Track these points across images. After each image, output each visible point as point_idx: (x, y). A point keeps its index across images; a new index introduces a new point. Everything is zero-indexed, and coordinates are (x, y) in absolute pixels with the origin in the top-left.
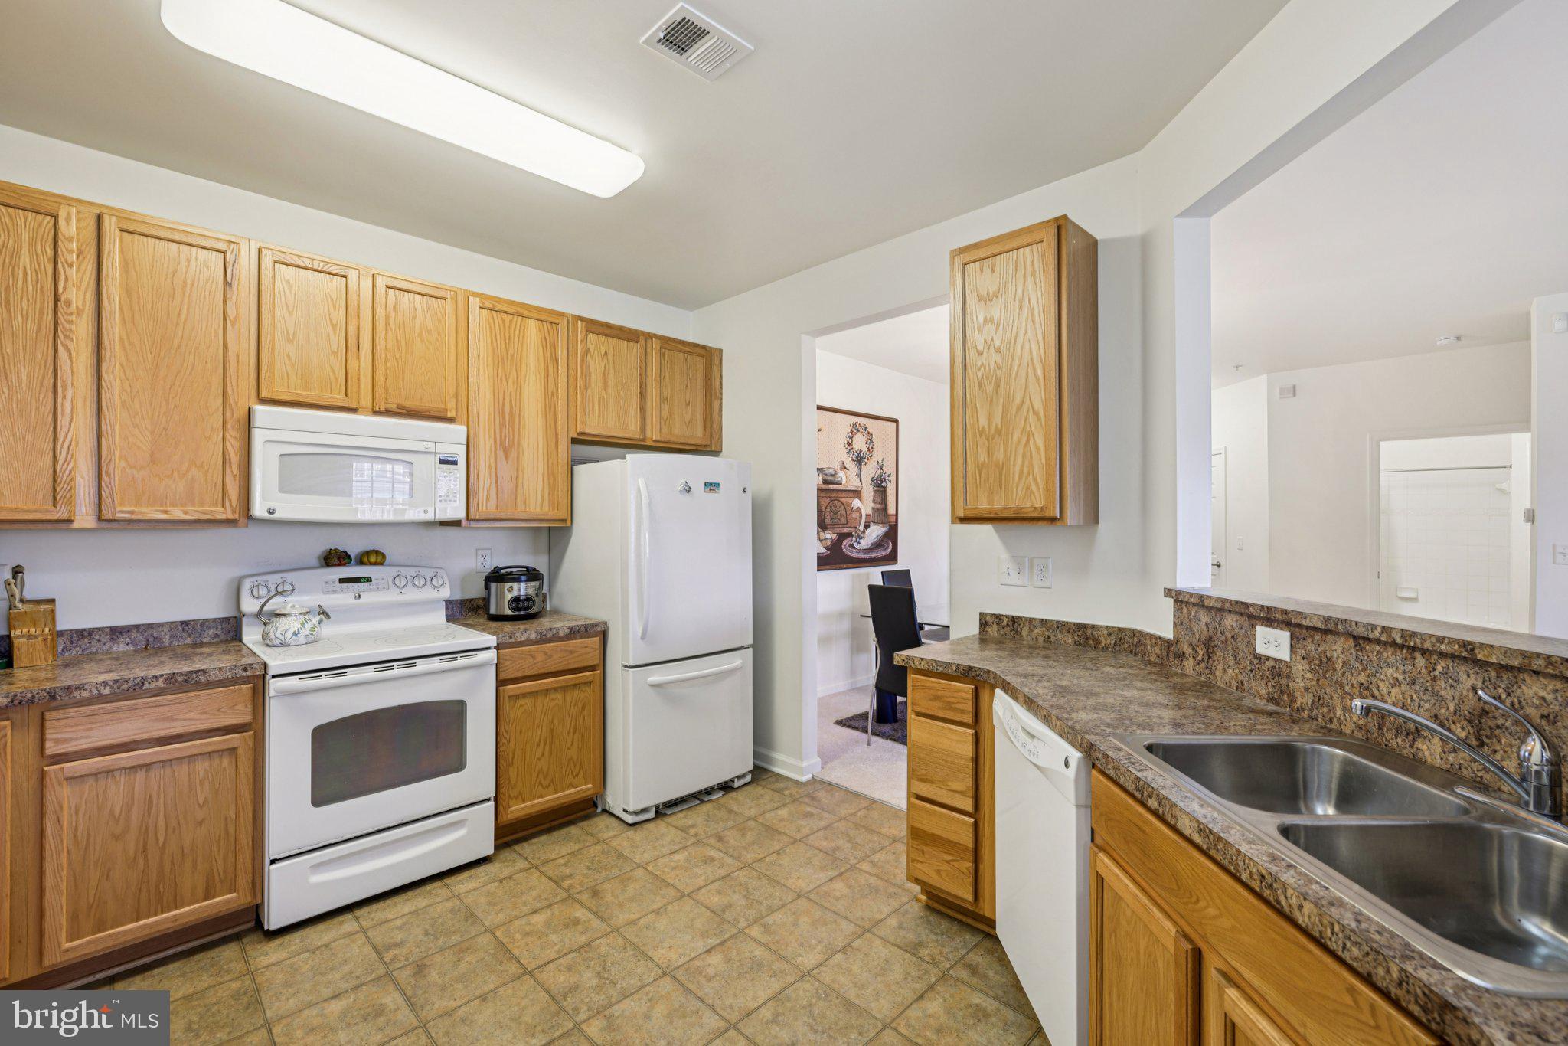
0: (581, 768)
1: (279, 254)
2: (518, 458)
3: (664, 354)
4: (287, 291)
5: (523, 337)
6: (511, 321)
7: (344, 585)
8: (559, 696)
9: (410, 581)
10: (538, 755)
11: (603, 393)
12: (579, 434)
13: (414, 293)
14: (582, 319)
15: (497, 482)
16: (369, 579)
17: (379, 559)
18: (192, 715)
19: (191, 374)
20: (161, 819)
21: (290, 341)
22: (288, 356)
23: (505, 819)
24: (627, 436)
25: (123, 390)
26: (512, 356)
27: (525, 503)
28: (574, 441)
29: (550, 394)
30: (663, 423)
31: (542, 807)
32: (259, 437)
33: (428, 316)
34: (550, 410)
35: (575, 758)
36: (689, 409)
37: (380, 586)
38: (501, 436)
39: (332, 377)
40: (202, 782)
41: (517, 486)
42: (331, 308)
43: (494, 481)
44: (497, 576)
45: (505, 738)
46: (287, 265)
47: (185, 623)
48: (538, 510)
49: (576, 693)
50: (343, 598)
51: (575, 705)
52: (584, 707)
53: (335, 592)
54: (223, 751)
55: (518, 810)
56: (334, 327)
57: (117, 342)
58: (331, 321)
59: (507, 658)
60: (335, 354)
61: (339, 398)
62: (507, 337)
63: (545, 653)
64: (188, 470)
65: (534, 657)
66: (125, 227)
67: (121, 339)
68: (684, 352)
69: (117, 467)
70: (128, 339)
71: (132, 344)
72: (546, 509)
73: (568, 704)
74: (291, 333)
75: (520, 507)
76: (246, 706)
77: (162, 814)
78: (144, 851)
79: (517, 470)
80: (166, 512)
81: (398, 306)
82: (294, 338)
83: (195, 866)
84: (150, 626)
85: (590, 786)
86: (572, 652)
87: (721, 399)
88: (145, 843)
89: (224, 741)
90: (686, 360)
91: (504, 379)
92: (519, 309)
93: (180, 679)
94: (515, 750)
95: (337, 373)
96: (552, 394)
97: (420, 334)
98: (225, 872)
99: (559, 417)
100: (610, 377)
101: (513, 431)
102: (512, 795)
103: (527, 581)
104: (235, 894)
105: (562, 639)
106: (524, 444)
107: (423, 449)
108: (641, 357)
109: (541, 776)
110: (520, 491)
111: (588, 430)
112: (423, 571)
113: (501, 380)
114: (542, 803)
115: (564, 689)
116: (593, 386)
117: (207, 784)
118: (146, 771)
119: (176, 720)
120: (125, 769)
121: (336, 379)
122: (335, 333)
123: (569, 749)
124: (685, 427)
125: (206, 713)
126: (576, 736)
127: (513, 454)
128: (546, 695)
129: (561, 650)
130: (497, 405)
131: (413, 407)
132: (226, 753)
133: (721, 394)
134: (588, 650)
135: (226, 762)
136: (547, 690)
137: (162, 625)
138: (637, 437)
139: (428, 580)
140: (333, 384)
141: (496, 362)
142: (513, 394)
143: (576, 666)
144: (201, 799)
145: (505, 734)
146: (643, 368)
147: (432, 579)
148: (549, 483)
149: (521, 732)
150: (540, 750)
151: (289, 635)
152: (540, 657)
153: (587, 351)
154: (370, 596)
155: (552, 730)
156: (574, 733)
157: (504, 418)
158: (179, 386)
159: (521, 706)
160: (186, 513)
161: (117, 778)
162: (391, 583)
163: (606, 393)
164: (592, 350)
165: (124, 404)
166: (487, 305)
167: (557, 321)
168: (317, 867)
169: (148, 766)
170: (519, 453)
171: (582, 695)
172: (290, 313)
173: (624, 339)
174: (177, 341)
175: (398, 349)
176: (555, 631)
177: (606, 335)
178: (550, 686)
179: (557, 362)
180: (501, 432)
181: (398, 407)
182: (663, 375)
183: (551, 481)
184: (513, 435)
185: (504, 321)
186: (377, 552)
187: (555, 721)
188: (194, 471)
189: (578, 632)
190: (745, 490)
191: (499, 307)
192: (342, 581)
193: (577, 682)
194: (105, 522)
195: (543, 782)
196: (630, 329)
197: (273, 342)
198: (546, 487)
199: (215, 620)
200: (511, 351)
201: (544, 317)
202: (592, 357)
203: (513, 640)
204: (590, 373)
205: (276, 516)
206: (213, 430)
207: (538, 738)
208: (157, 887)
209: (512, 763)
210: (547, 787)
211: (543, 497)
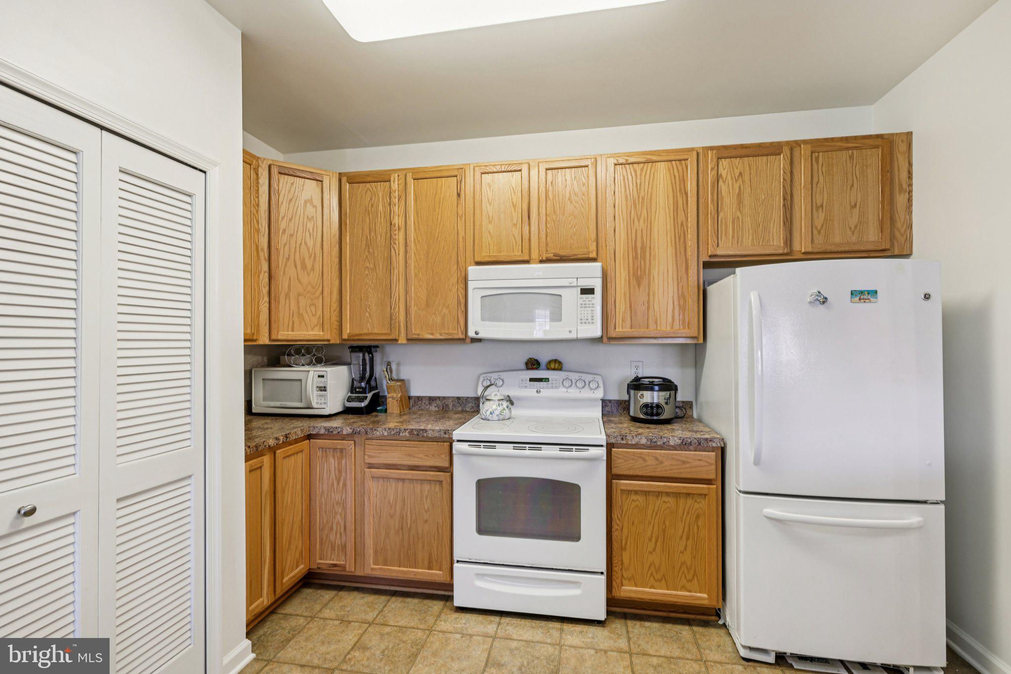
0: (695, 575)
1: (483, 167)
2: (649, 284)
3: (817, 159)
4: (488, 190)
5: (653, 180)
6: (642, 170)
7: (532, 383)
8: (670, 500)
9: (574, 383)
10: (650, 549)
11: (738, 214)
12: (710, 256)
13: (565, 168)
14: (712, 148)
15: (631, 306)
16: (547, 380)
17: (557, 365)
18: (421, 456)
19: (443, 253)
20: (409, 513)
21: (490, 222)
22: (489, 232)
23: (618, 595)
24: (768, 252)
25: (415, 267)
26: (643, 199)
27: (656, 322)
28: (707, 265)
29: (679, 224)
30: (815, 232)
31: (653, 598)
32: (471, 285)
33: (575, 182)
34: (680, 238)
35: (689, 563)
36: (856, 212)
37: (554, 385)
38: (633, 269)
39: (514, 242)
40: (427, 497)
41: (648, 309)
42: (513, 194)
43: (628, 305)
44: (637, 385)
45: (618, 525)
46: (488, 173)
47: (458, 398)
48: (669, 328)
49: (690, 501)
50: (530, 391)
51: (688, 513)
52: (698, 517)
53: (526, 387)
54: (436, 481)
55: (631, 591)
56: (514, 206)
57: (413, 241)
58: (513, 203)
59: (621, 456)
60: (515, 225)
61: (517, 254)
62: (639, 184)
63: (657, 459)
64: (442, 310)
65: (645, 460)
66: (417, 177)
67: (414, 239)
68: (848, 149)
69: (413, 309)
70: (417, 238)
71: (419, 242)
72: (677, 326)
73: (681, 511)
74: (491, 217)
75: (652, 326)
76: (446, 457)
77: (409, 509)
78: (402, 528)
79: (649, 295)
80: (432, 334)
81: (554, 182)
82: (492, 219)
83: (423, 547)
84: (444, 398)
85: (705, 596)
86: (684, 462)
87: (910, 192)
88: (402, 525)
89: (436, 475)
90: (851, 157)
91: (636, 220)
92: (649, 157)
93: (415, 433)
94: (627, 537)
95: (516, 238)
96: (682, 225)
97: (570, 199)
98: (437, 555)
99: (689, 243)
100: (746, 196)
101: (645, 261)
102: (625, 576)
103: (660, 390)
104: (441, 572)
105: (674, 448)
106: (655, 272)
107: (568, 284)
108: (784, 168)
109: (652, 569)
110: (651, 312)
111: (719, 252)
112: (584, 376)
113: (634, 221)
114: (653, 594)
115: (677, 495)
116: (726, 209)
117: (428, 499)
118: (403, 483)
119: (415, 457)
120: (395, 479)
121: (516, 242)
122: (515, 211)
123: (682, 552)
124: (849, 233)
125: (427, 456)
126: (690, 542)
127: (645, 282)
128: (658, 496)
129: (673, 459)
130: (630, 241)
131: (564, 254)
132: (438, 483)
133: (910, 185)
134: (702, 463)
135: (438, 488)
136: (659, 492)
137: (449, 398)
138: (781, 251)
139: (587, 383)
140: (514, 246)
141: (629, 207)
142: (645, 232)
143: (689, 476)
144: (426, 507)
145: (618, 521)
146: (788, 180)
147: (590, 382)
148: (679, 304)
149: (633, 523)
150: (651, 546)
151: (488, 413)
152: (651, 461)
153: (718, 177)
154: (547, 392)
155: (664, 530)
156: (688, 538)
157: (636, 252)
158: (438, 261)
159: (633, 500)
160: (441, 335)
161: (391, 483)
162: (561, 384)
163: (742, 213)
164: (724, 175)
165: (416, 275)
166: (621, 161)
167: (685, 157)
168: (480, 576)
169: (403, 480)
170: (649, 281)
171: (696, 506)
172: (490, 204)
173: (762, 155)
174: (437, 235)
175: (555, 213)
176: (665, 440)
177: (741, 157)
178: (661, 490)
179: (686, 194)
180: (634, 265)
181: (554, 256)
182: (815, 180)
183: (682, 303)
184: (645, 266)
185: (635, 171)
186: (556, 361)
187: (667, 523)
188: (445, 310)
189: (690, 444)
190: (927, 297)
191: (631, 160)
192: (531, 380)
193: (689, 491)
194: (411, 340)
195: (655, 574)
196: (772, 144)
197: (481, 225)
198: (677, 308)
199: (472, 398)
200: (642, 194)
201: (672, 158)
202: (724, 182)
203: (624, 442)
204: (722, 198)
205: (479, 336)
206: (453, 285)
207: (649, 534)
208: (408, 553)
209: (625, 548)
210: (660, 581)
211: (673, 317)
